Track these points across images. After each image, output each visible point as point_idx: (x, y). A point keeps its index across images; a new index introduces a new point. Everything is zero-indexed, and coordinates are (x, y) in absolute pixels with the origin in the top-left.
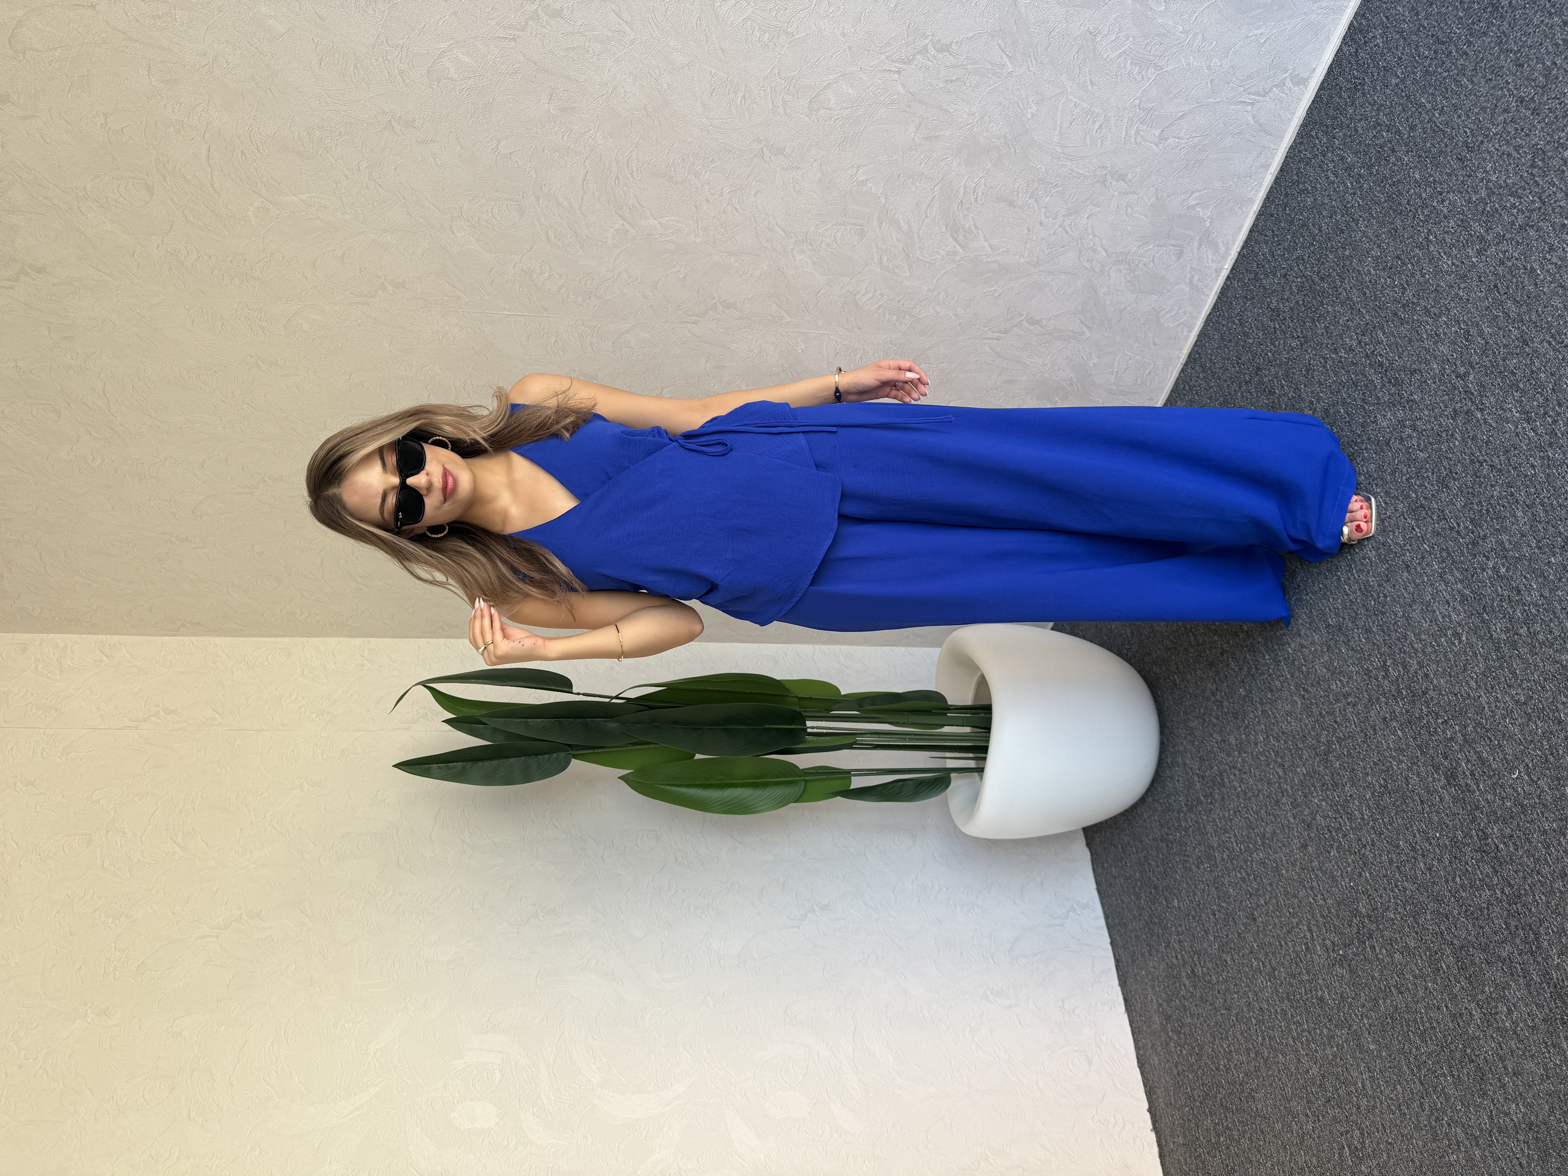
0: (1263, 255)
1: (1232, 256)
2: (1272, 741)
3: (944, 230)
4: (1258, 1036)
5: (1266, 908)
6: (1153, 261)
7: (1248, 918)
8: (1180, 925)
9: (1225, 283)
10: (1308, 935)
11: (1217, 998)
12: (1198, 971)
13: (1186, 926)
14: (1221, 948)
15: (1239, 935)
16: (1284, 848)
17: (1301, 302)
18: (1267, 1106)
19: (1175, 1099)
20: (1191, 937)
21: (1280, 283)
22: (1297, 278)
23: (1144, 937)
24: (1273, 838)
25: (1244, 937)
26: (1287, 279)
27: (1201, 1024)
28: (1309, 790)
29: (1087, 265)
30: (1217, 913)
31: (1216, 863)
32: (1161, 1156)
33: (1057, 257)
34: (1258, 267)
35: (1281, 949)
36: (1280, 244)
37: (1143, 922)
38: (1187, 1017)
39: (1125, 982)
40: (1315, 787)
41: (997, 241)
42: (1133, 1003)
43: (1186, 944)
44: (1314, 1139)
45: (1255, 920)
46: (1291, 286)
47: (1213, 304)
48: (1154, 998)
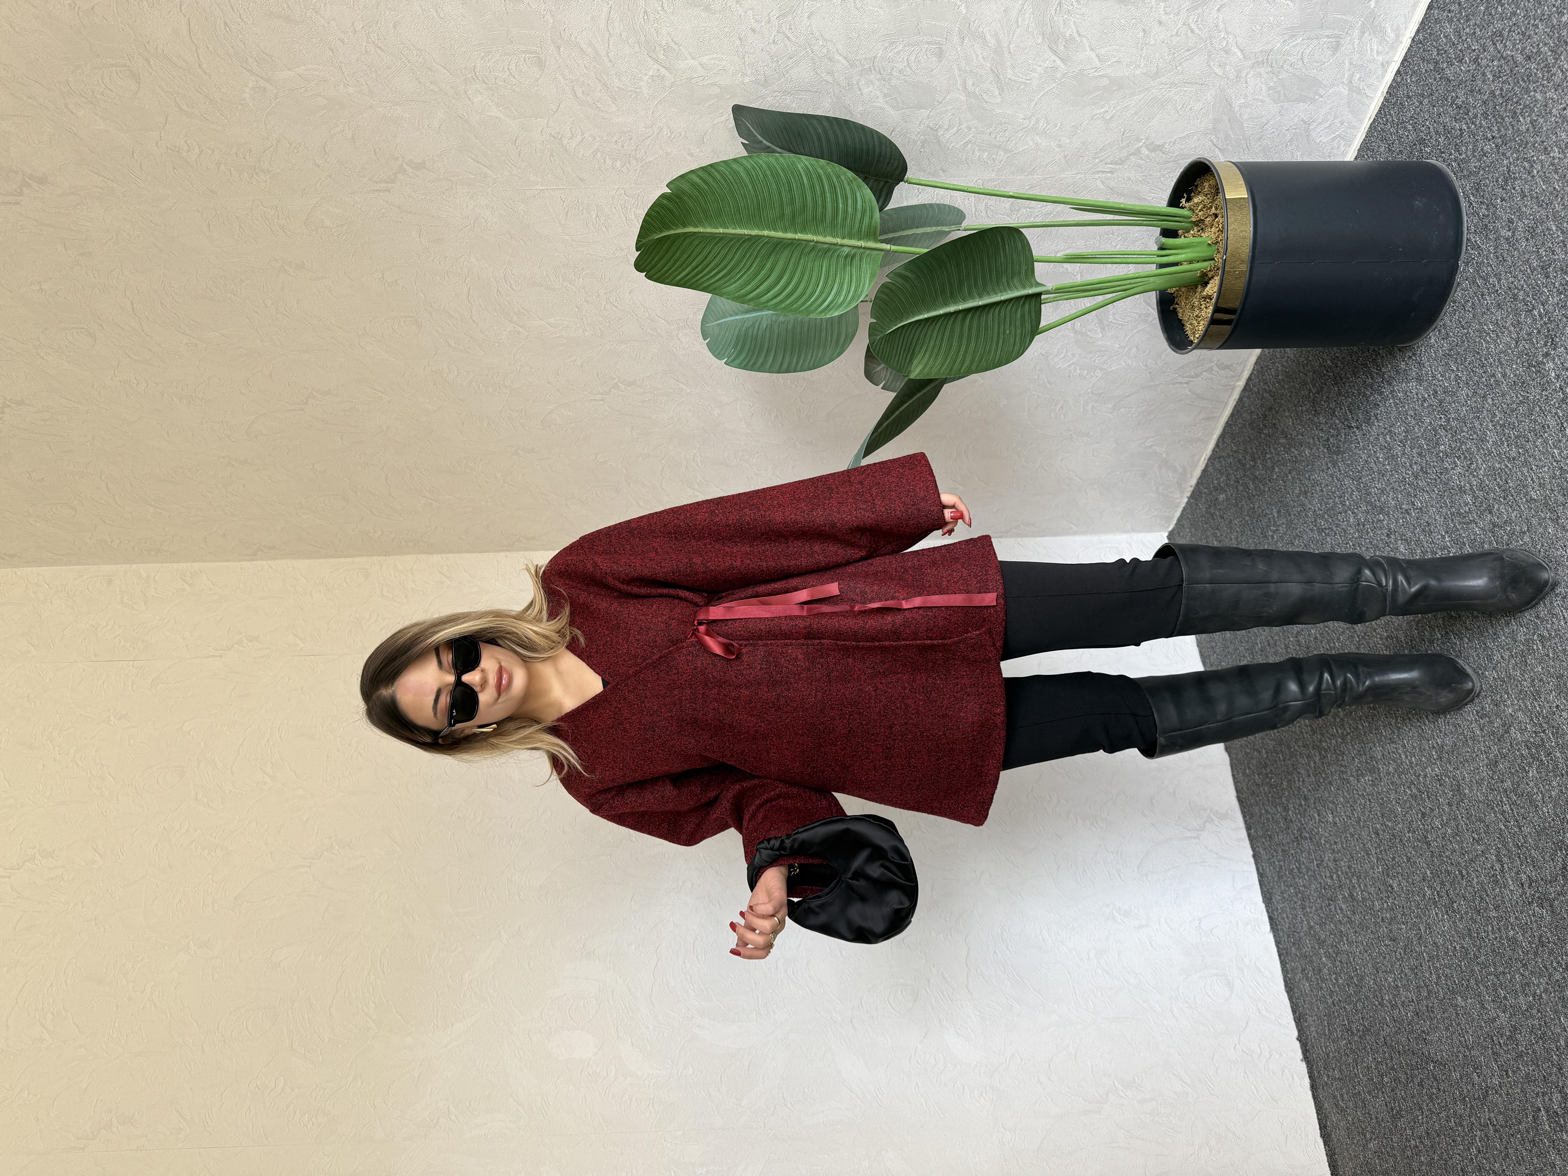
0: (1445, 37)
1: (1403, 45)
2: (1452, 637)
3: (1040, 40)
4: (1431, 973)
5: (1443, 830)
6: (1302, 59)
7: (1419, 841)
8: (1336, 843)
9: (1394, 79)
10: (1497, 866)
11: (1380, 926)
12: (1358, 894)
13: (1342, 843)
14: (1386, 872)
15: (1409, 859)
16: (1466, 765)
17: (1498, 93)
18: (1441, 1051)
19: (1329, 1029)
20: (1349, 856)
21: (1469, 71)
22: (1493, 61)
23: (1293, 852)
24: (1453, 751)
25: (1415, 862)
26: (1479, 64)
27: (1360, 953)
28: (1501, 697)
29: (1219, 71)
30: (1381, 832)
31: (1380, 776)
32: (1314, 1088)
33: (1180, 64)
34: (1438, 54)
35: (1462, 879)
36: (1468, 20)
37: (1293, 837)
38: (1344, 945)
39: (1271, 899)
40: (1508, 694)
41: (1107, 49)
42: (1279, 921)
43: (1342, 863)
44: (1500, 1095)
45: (1428, 844)
46: (1484, 74)
47: (1377, 109)
48: (1304, 919)
